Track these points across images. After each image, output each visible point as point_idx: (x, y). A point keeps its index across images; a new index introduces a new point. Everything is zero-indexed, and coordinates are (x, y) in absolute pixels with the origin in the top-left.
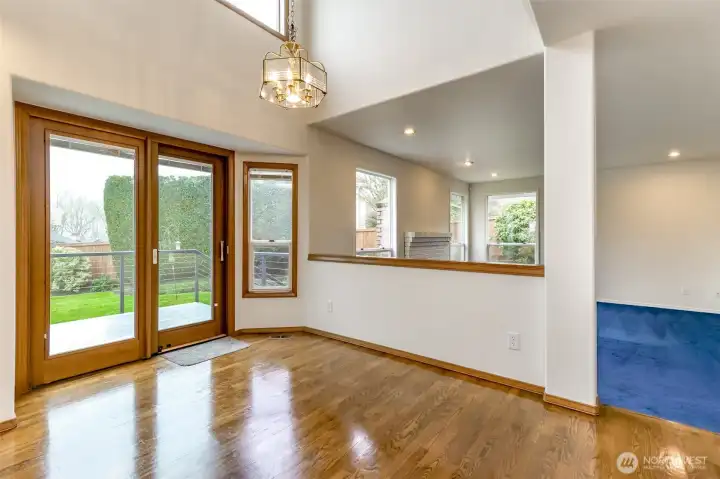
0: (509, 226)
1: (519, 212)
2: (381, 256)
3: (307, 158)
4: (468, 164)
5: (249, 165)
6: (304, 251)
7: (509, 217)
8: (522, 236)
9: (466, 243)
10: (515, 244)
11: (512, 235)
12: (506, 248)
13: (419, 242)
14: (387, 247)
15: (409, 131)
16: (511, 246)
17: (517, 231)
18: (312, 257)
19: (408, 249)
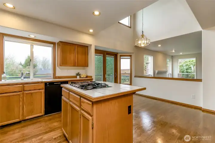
0: (184, 68)
1: (188, 63)
2: (150, 76)
3: (134, 54)
4: (174, 51)
5: (121, 56)
6: (133, 75)
7: (185, 65)
8: (189, 71)
9: (171, 73)
10: (187, 73)
11: (185, 71)
12: (183, 74)
13: (159, 73)
14: (150, 74)
15: (159, 46)
16: (185, 74)
17: (187, 69)
18: (135, 76)
19: (156, 75)
